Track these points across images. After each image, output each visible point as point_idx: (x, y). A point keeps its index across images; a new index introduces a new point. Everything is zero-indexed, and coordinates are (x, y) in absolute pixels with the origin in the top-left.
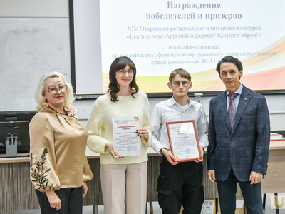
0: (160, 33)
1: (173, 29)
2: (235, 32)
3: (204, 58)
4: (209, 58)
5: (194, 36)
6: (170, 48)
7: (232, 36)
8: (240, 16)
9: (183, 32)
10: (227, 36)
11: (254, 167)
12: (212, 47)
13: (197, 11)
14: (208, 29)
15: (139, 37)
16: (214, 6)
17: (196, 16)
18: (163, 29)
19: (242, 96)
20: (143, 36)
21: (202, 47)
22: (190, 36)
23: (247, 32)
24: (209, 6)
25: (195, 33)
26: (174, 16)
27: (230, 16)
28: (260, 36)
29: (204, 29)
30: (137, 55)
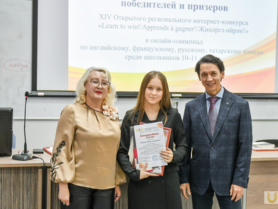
0: (136, 23)
1: (151, 19)
2: (220, 26)
3: (185, 54)
4: (190, 54)
5: (174, 29)
6: (147, 41)
7: (216, 30)
8: (225, 9)
9: (162, 24)
10: (210, 30)
11: (235, 180)
12: (194, 42)
14: (190, 21)
15: (112, 27)
17: (178, 6)
18: (140, 19)
19: (223, 100)
20: (116, 26)
21: (182, 42)
22: (170, 28)
23: (234, 27)
25: (176, 25)
26: (152, 5)
27: (215, 8)
28: (247, 32)
29: (185, 21)
30: (109, 48)
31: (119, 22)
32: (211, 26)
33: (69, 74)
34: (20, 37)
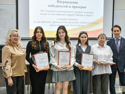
0: (54, 13)
1: (59, 12)
2: (84, 14)
3: (71, 24)
4: (73, 24)
5: (67, 15)
6: (58, 19)
7: (82, 15)
8: (85, 7)
9: (63, 13)
10: (80, 15)
12: (74, 20)
13: (69, 5)
14: (73, 12)
15: (45, 14)
16: (76, 3)
17: (68, 7)
18: (55, 11)
20: (47, 14)
21: (70, 20)
23: (88, 14)
24: (73, 3)
25: (68, 13)
26: (59, 6)
27: (82, 7)
28: (93, 16)
29: (71, 12)
30: (44, 22)
31: (47, 13)
32: (80, 14)
33: (30, 32)
34: (12, 18)
